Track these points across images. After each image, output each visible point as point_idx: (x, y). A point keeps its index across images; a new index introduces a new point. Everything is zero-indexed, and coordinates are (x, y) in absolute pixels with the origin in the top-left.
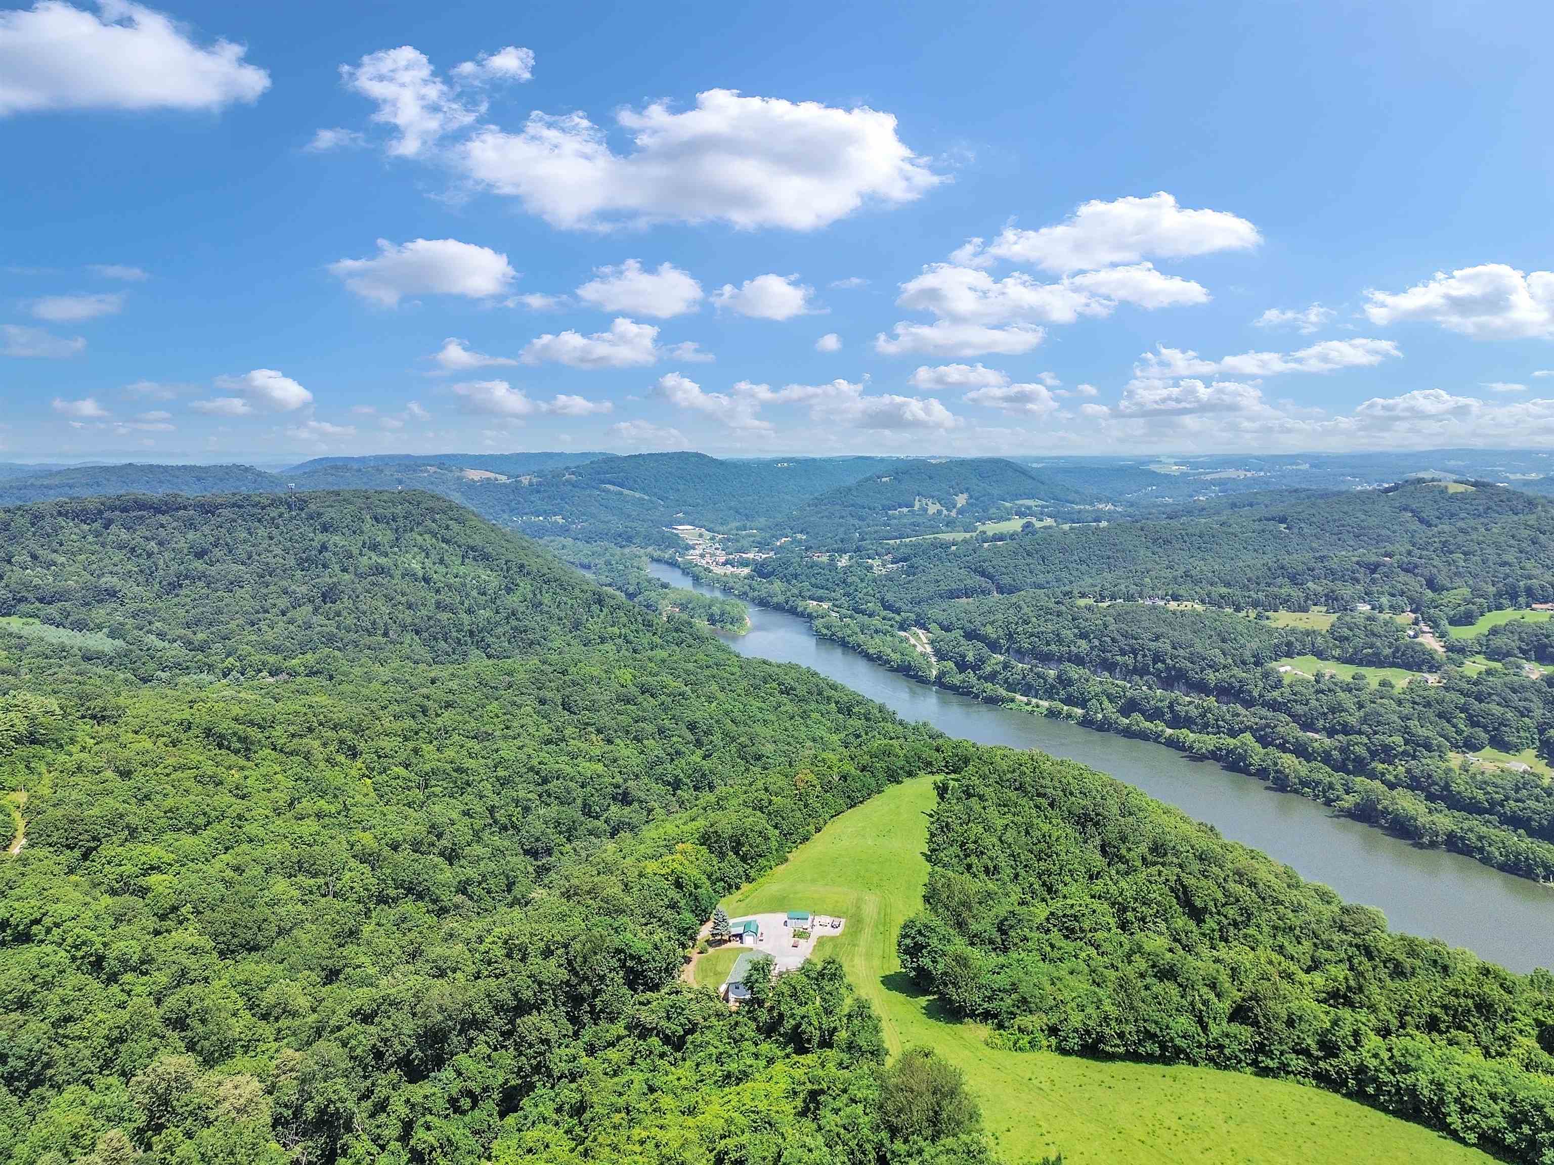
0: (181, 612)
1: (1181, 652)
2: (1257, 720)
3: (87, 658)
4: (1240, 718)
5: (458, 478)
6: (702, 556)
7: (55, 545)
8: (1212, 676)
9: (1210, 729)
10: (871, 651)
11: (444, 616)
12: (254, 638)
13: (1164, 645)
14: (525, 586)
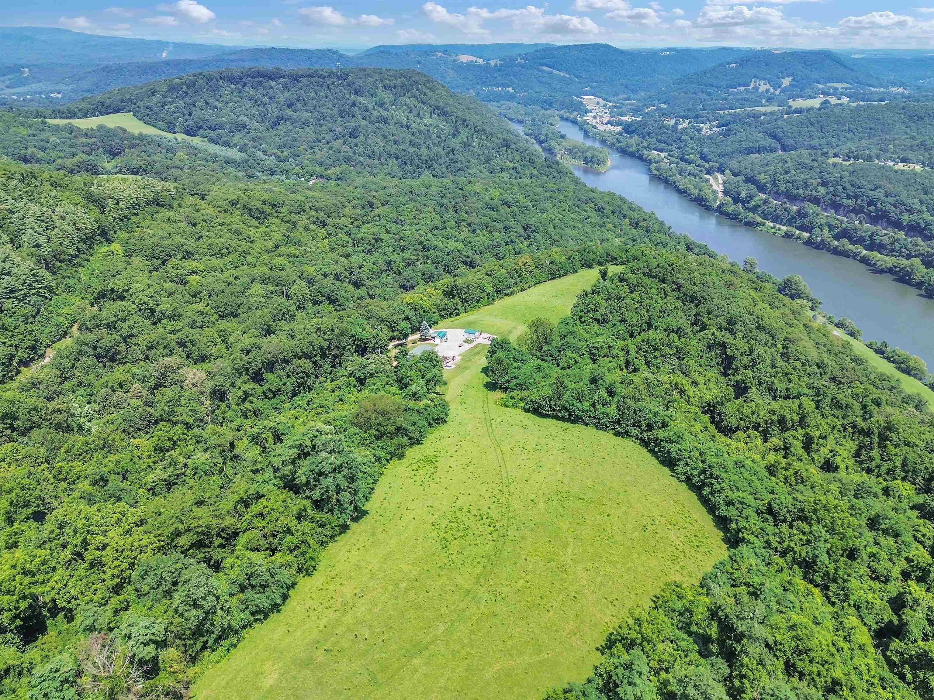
0: (277, 139)
1: (890, 199)
2: (929, 249)
3: (227, 163)
4: (918, 247)
5: (454, 61)
6: (595, 117)
7: (218, 97)
8: (906, 217)
9: (895, 253)
10: (680, 187)
11: (412, 150)
12: (311, 156)
13: (879, 194)
14: (464, 134)
